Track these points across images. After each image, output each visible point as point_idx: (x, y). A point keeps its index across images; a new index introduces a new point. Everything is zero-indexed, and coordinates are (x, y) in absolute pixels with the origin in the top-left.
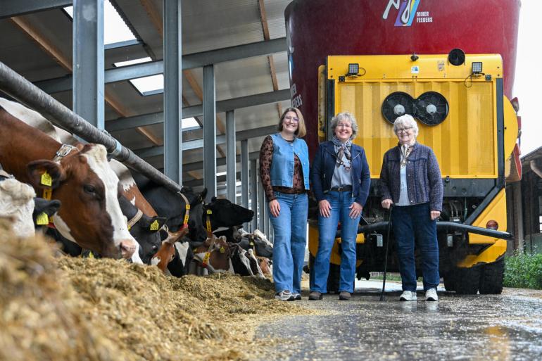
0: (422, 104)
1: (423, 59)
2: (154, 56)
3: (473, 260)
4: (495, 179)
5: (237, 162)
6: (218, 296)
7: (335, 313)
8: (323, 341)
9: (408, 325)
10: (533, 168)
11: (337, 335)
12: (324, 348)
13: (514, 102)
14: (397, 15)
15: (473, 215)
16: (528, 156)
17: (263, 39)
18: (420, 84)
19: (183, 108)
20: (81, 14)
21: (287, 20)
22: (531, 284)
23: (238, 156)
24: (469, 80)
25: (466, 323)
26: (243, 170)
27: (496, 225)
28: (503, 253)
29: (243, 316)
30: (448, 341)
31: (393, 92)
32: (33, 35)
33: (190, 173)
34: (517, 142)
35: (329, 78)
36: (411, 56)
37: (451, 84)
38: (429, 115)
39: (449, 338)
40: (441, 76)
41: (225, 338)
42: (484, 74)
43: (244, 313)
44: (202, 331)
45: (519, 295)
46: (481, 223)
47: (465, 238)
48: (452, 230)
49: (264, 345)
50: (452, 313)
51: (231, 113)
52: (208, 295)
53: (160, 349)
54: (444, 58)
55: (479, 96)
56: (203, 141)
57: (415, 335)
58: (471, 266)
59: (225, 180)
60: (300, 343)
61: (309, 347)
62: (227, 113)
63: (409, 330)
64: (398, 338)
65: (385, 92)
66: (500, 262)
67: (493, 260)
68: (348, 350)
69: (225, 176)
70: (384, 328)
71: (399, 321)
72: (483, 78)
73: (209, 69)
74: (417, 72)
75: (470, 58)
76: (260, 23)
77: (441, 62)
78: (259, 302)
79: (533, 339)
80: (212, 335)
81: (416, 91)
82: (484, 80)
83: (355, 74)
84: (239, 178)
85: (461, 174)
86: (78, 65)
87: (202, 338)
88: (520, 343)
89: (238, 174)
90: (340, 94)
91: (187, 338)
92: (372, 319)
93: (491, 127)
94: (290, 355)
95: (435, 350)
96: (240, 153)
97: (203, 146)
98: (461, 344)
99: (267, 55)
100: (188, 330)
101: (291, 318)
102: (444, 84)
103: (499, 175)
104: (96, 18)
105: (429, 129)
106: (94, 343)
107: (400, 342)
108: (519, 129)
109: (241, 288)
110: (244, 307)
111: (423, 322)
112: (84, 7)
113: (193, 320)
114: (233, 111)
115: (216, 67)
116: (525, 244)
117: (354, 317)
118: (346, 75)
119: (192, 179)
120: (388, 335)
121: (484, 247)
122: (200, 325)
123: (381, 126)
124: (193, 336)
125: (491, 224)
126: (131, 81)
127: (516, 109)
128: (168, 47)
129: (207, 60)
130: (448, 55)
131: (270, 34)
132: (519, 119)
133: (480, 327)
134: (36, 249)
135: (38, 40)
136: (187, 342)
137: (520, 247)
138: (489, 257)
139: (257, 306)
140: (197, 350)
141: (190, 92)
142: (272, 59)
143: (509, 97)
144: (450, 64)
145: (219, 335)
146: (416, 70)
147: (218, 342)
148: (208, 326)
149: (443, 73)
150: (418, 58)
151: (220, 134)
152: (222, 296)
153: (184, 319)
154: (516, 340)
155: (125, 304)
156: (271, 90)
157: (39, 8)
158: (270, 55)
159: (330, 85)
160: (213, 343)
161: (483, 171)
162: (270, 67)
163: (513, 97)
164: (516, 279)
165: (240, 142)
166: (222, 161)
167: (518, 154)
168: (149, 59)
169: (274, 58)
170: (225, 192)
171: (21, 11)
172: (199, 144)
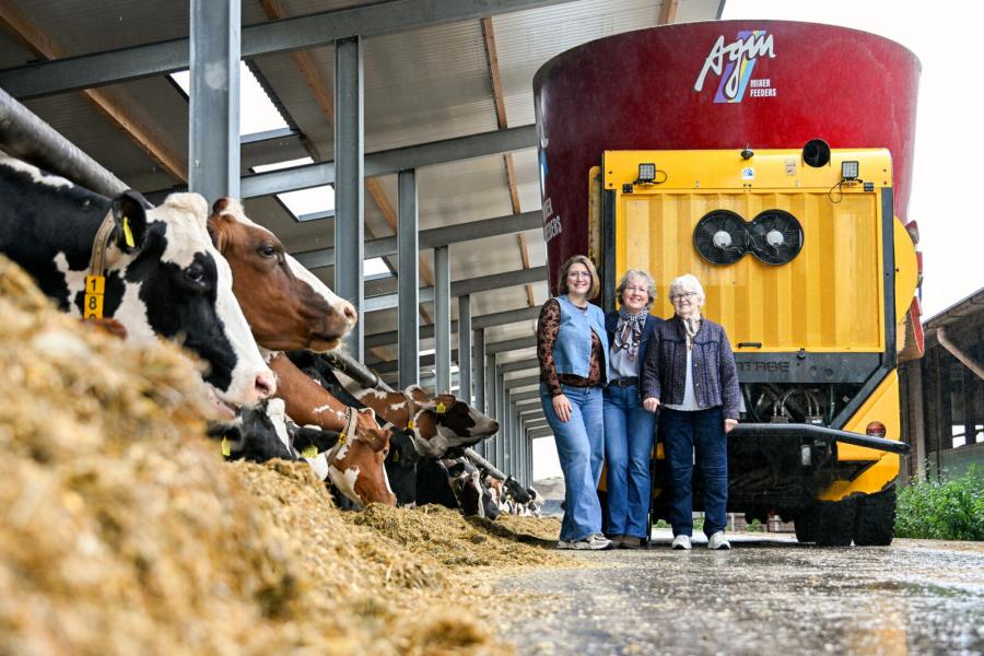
0: (760, 230)
1: (762, 157)
2: (318, 155)
3: (845, 489)
4: (881, 354)
5: (452, 332)
6: (426, 538)
7: (620, 566)
8: (606, 597)
9: (743, 579)
10: (941, 339)
11: (628, 590)
12: (609, 605)
13: (912, 226)
14: (718, 83)
15: (845, 413)
16: (932, 320)
17: (496, 128)
18: (757, 197)
19: (365, 242)
20: (203, 79)
21: (537, 93)
22: (938, 532)
23: (453, 322)
24: (838, 191)
25: (840, 578)
26: (461, 345)
27: (882, 430)
28: (893, 477)
29: (469, 568)
30: (811, 597)
31: (712, 210)
32: (121, 120)
33: (374, 350)
34: (917, 294)
35: (607, 187)
36: (742, 150)
37: (807, 196)
38: (771, 249)
39: (812, 594)
40: (789, 183)
41: (445, 586)
42: (861, 181)
43: (470, 564)
44: (408, 575)
45: (920, 546)
46: (857, 426)
47: (830, 452)
48: (809, 438)
49: (509, 600)
50: (813, 566)
51: (443, 251)
52: (411, 535)
53: (345, 591)
54: (796, 155)
55: (854, 216)
56: (397, 296)
57: (757, 591)
58: (840, 499)
59: (433, 363)
60: (568, 599)
61: (583, 603)
62: (437, 249)
63: (744, 585)
64: (729, 594)
65: (699, 209)
66: (888, 494)
67: (877, 489)
68: (647, 608)
69: (433, 355)
70: (704, 582)
71: (727, 575)
72: (859, 188)
73: (408, 176)
74: (750, 178)
75: (838, 156)
76: (491, 101)
77: (789, 162)
78: (495, 548)
79: (951, 596)
80: (424, 582)
81: (751, 208)
82: (862, 190)
83: (649, 181)
84: (455, 360)
85: (824, 344)
86: (197, 162)
87: (408, 586)
88: (931, 599)
89: (454, 352)
90: (625, 214)
91: (384, 585)
92: (681, 573)
93: (874, 268)
94: (555, 612)
95: (792, 607)
96: (457, 317)
97: (397, 305)
98: (834, 600)
99: (502, 154)
100: (385, 574)
101: (548, 571)
102: (795, 197)
103: (887, 348)
104: (227, 83)
105: (771, 271)
106: (259, 531)
107: (733, 599)
108: (920, 273)
109: (463, 528)
110: (471, 556)
111: (767, 576)
112: (208, 66)
113: (392, 558)
114: (446, 247)
115: (419, 172)
116: (927, 466)
117: (651, 571)
118: (635, 183)
119: (378, 361)
120: (711, 591)
121: (862, 466)
122: (405, 565)
123: (693, 266)
124: (393, 583)
125: (874, 427)
126: (280, 196)
127: (915, 240)
128: (342, 138)
129: (405, 163)
130: (801, 150)
131: (508, 120)
132: (919, 256)
133: (861, 581)
134: (169, 366)
135: (128, 127)
136: (383, 591)
137: (921, 472)
138: (870, 483)
139: (491, 553)
140: (401, 603)
141: (375, 215)
142: (511, 161)
143: (902, 218)
144: (806, 165)
145: (436, 582)
146: (751, 174)
147: (435, 593)
148: (418, 567)
149: (794, 178)
150: (752, 154)
151: (425, 285)
152: (433, 537)
153: (377, 556)
154: (924, 596)
155: (288, 518)
156: (509, 212)
157: (131, 75)
158: (507, 153)
159: (608, 198)
160: (427, 595)
161: (861, 340)
162: (507, 175)
163: (909, 221)
164: (914, 524)
165: (457, 300)
166: (428, 330)
167: (918, 314)
168: (308, 160)
169: (514, 159)
170: (433, 381)
171: (102, 80)
172: (390, 302)
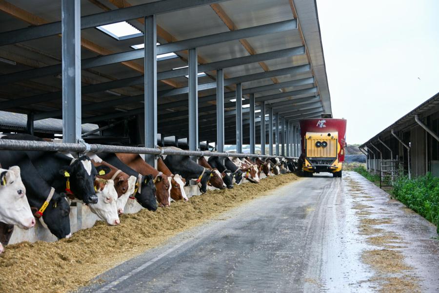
0: (323, 144)
4: (336, 157)
15: (331, 163)
18: (322, 140)
31: (318, 141)
51: (220, 71)
55: (333, 142)
62: (218, 71)
82: (334, 139)
102: (327, 140)
105: (324, 148)
114: (222, 70)
118: (309, 138)
123: (315, 147)
144: (328, 136)
161: (333, 156)
